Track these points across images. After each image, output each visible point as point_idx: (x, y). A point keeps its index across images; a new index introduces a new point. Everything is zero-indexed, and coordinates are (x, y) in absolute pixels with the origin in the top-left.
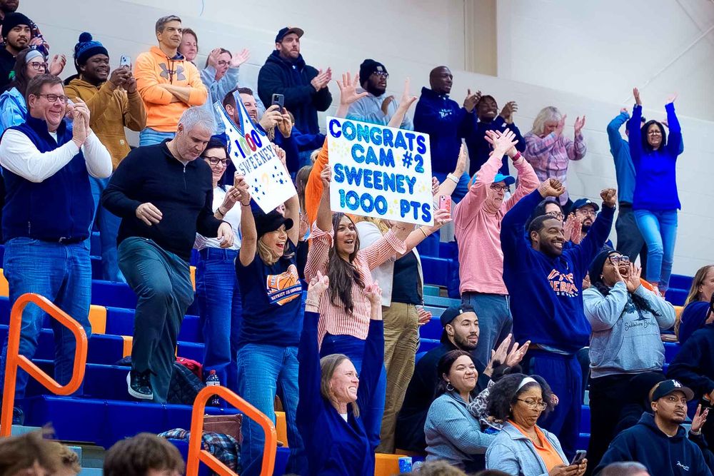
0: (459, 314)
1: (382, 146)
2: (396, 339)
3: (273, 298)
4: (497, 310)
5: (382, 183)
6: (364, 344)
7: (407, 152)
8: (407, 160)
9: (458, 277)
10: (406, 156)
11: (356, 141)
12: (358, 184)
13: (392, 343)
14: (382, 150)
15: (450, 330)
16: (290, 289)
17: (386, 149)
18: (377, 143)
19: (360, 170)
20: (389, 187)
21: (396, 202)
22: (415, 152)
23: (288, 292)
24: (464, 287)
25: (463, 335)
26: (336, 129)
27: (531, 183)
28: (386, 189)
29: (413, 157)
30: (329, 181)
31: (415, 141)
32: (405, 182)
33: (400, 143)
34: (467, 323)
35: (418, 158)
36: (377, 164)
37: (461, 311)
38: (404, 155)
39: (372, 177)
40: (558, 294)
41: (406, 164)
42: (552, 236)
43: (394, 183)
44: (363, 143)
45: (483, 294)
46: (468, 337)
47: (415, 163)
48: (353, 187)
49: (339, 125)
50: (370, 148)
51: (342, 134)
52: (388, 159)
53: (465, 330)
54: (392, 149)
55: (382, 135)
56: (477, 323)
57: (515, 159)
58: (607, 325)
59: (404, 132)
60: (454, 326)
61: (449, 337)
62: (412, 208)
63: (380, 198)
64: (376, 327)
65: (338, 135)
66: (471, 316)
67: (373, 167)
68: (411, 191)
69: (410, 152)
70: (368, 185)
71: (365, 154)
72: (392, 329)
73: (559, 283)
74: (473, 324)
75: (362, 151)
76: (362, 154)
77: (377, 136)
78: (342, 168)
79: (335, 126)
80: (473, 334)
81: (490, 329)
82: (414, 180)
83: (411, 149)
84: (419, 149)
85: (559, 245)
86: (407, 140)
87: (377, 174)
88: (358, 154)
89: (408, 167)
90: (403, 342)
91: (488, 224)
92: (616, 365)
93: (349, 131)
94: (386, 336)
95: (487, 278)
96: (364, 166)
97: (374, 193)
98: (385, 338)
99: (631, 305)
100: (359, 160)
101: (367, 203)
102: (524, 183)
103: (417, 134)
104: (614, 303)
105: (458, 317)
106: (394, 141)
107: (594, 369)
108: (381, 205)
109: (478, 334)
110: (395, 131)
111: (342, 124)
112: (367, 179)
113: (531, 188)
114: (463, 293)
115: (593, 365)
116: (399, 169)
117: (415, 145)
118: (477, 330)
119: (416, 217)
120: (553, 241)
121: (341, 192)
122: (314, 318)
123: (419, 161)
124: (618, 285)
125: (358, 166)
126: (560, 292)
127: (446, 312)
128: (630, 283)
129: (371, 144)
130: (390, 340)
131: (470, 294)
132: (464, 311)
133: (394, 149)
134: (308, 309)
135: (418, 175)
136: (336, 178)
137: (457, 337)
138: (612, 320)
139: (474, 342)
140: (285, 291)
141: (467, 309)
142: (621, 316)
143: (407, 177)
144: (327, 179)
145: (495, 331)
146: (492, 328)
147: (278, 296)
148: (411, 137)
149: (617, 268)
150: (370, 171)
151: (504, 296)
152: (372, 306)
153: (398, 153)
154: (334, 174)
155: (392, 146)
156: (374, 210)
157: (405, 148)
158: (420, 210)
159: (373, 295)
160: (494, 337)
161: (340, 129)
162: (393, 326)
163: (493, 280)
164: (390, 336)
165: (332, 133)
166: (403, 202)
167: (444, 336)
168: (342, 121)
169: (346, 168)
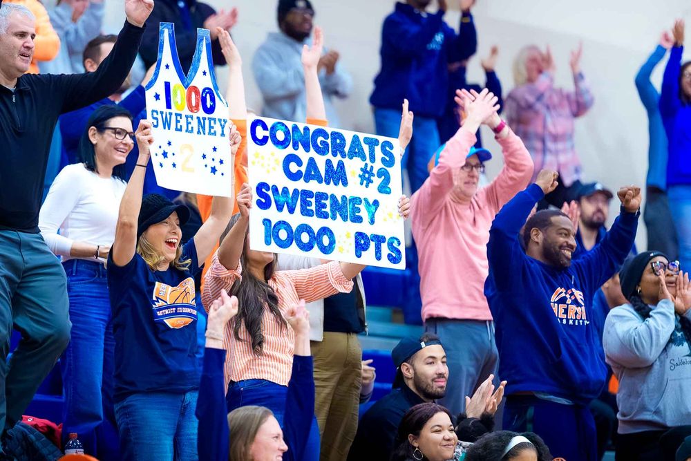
0: (421, 348)
1: (329, 156)
2: (332, 383)
3: (159, 314)
4: (474, 341)
5: (328, 209)
6: (284, 391)
7: (366, 164)
8: (366, 176)
9: (418, 296)
10: (364, 170)
11: (290, 150)
12: (291, 211)
13: (327, 391)
14: (328, 162)
15: (407, 370)
16: (182, 306)
17: (335, 161)
18: (321, 152)
19: (296, 191)
20: (338, 215)
21: (348, 236)
22: (378, 165)
23: (180, 310)
24: (428, 310)
25: (426, 378)
26: (260, 133)
27: (521, 165)
28: (334, 218)
29: (375, 171)
30: (249, 207)
31: (378, 149)
32: (362, 207)
33: (356, 151)
34: (431, 360)
35: (382, 173)
36: (320, 182)
37: (423, 344)
38: (362, 169)
39: (313, 200)
40: (564, 322)
41: (365, 182)
42: (562, 240)
43: (347, 209)
44: (301, 152)
45: (454, 320)
46: (433, 380)
47: (377, 181)
48: (284, 215)
49: (265, 127)
50: (312, 160)
51: (269, 140)
52: (337, 175)
53: (430, 371)
54: (343, 160)
55: (329, 141)
56: (445, 360)
57: (497, 130)
58: (646, 361)
59: (362, 136)
60: (413, 366)
61: (406, 381)
62: (372, 244)
63: (325, 230)
64: (302, 366)
65: (263, 141)
66: (436, 350)
67: (314, 186)
68: (372, 222)
69: (370, 164)
70: (306, 212)
71: (303, 169)
72: (327, 370)
73: (565, 306)
74: (439, 362)
75: (299, 163)
76: (299, 168)
77: (322, 142)
78: (268, 189)
79: (259, 129)
80: (441, 375)
81: (464, 369)
82: (376, 203)
83: (373, 158)
84: (383, 160)
85: (568, 254)
86: (366, 148)
87: (321, 196)
88: (293, 167)
89: (367, 186)
90: (344, 388)
91: (458, 221)
92: (656, 418)
93: (280, 136)
94: (317, 379)
95: (459, 298)
96: (301, 185)
97: (316, 223)
98: (316, 383)
99: (679, 334)
100: (294, 177)
101: (305, 238)
102: (511, 165)
103: (382, 139)
104: (657, 331)
105: (420, 353)
106: (347, 149)
107: (624, 422)
108: (326, 240)
109: (447, 375)
110: (348, 136)
111: (269, 128)
112: (305, 203)
113: (522, 171)
114: (427, 320)
115: (624, 415)
116: (354, 188)
117: (379, 153)
118: (444, 369)
119: (379, 258)
120: (561, 247)
121: (267, 222)
122: (218, 357)
123: (383, 177)
124: (664, 305)
125: (292, 186)
126: (568, 320)
127: (401, 345)
128: (678, 301)
129: (312, 153)
130: (324, 385)
131: (436, 321)
132: (427, 344)
133: (346, 161)
134: (210, 344)
135: (381, 198)
136: (259, 204)
137: (417, 380)
138: (652, 354)
139: (442, 387)
140: (176, 307)
141: (431, 341)
142: (665, 349)
143: (365, 199)
144: (246, 204)
145: (472, 370)
146: (468, 367)
147: (167, 312)
148: (372, 143)
149: (663, 278)
150: (311, 192)
151: (485, 322)
152: (296, 336)
153: (353, 167)
154: (256, 197)
155: (343, 156)
156: (316, 247)
157: (364, 158)
158: (384, 247)
159: (298, 321)
160: (470, 380)
161: (267, 133)
162: (328, 366)
163: (469, 301)
164: (325, 380)
165: (255, 138)
166: (360, 235)
167: (399, 379)
168: (270, 122)
169: (275, 190)
